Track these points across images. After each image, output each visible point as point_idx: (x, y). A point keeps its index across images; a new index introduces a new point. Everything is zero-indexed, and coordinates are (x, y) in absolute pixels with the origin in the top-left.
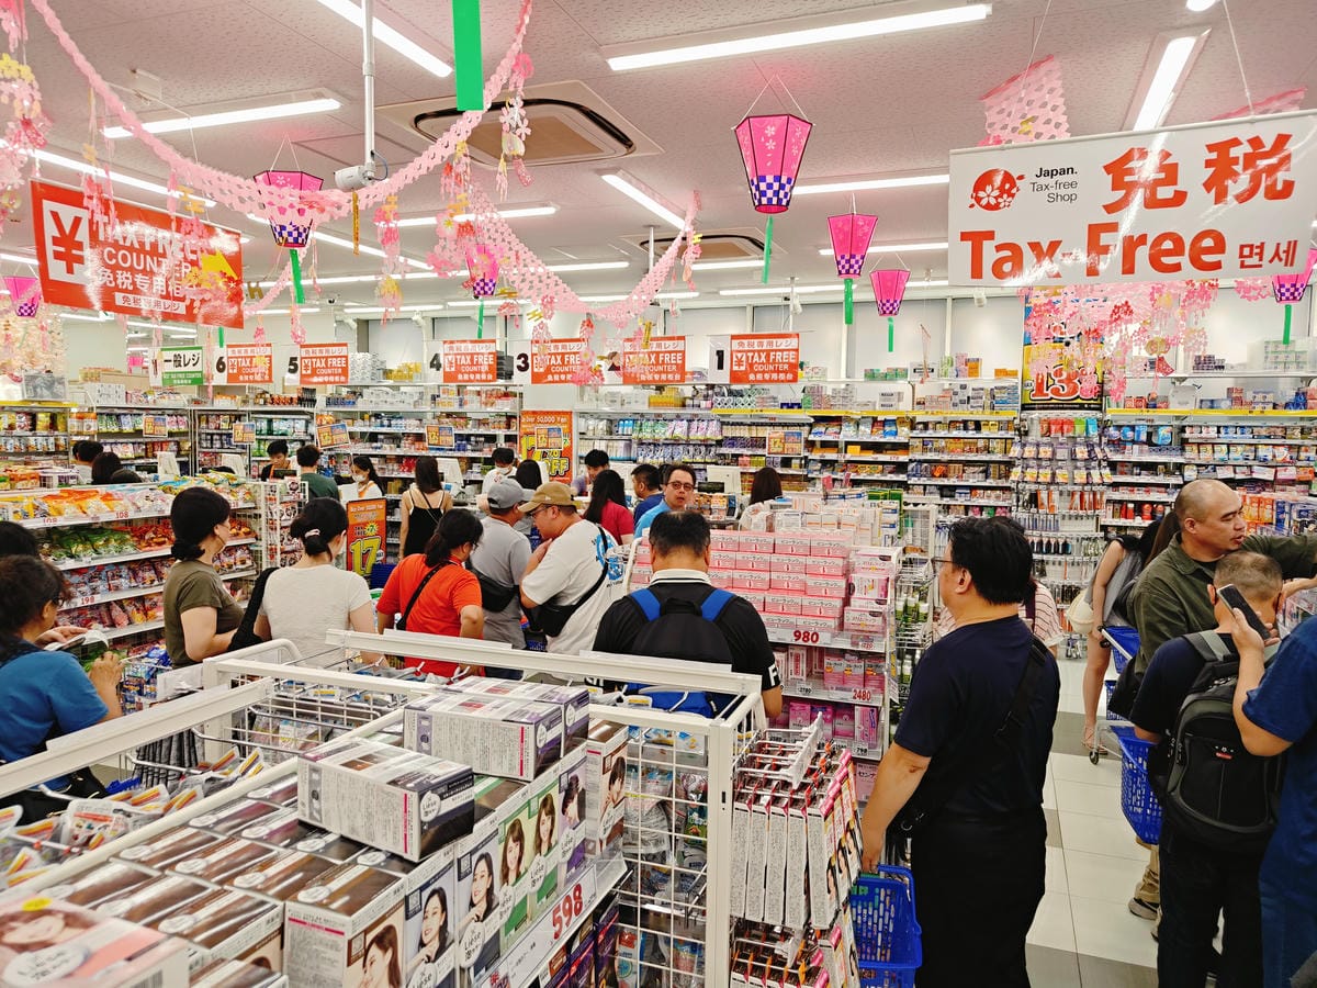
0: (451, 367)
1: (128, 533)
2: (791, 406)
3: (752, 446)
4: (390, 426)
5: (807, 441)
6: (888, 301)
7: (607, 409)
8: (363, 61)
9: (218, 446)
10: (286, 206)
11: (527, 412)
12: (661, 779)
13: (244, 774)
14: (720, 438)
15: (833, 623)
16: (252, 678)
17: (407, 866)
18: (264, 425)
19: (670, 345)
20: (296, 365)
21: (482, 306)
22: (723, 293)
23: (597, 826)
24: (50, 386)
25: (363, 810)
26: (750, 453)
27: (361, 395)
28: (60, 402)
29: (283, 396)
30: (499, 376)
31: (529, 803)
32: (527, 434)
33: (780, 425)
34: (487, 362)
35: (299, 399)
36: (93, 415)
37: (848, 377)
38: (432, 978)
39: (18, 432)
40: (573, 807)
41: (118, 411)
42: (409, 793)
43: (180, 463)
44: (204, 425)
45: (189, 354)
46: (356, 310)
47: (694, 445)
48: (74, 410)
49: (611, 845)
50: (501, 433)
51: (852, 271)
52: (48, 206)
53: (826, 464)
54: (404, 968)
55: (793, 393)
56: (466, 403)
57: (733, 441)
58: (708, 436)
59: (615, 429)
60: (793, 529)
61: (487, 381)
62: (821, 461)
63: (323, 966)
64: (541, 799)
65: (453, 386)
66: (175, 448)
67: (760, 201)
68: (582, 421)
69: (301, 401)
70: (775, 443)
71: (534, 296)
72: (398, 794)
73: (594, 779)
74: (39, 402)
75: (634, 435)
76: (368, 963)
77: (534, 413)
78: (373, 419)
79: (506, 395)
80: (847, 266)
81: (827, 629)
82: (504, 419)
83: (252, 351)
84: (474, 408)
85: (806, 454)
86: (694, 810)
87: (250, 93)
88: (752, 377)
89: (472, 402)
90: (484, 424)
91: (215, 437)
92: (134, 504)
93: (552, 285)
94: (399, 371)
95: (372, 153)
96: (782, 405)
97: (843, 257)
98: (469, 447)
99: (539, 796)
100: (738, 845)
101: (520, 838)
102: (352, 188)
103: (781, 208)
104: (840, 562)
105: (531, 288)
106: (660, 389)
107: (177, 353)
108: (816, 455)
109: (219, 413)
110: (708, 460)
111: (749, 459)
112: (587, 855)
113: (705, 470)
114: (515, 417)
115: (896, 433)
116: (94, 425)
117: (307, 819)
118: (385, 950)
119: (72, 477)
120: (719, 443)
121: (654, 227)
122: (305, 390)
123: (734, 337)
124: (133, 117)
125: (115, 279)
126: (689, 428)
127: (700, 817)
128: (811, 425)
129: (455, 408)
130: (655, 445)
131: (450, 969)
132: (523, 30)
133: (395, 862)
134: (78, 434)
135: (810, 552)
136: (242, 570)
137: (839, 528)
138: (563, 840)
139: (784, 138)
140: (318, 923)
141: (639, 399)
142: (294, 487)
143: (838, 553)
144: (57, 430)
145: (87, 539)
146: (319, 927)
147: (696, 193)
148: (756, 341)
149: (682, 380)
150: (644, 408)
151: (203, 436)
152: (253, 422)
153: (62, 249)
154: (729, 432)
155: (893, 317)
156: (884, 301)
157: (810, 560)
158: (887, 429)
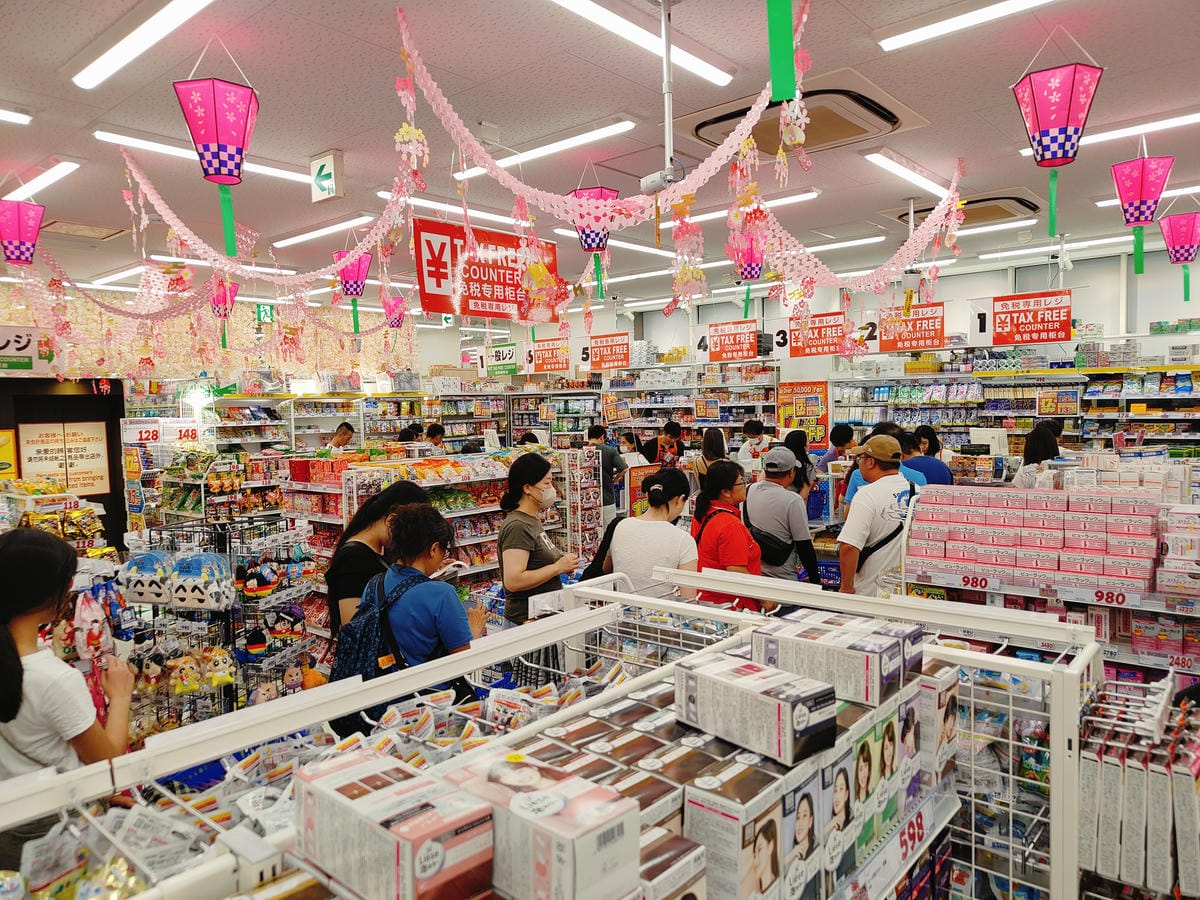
0: (716, 347)
1: (469, 492)
2: (1062, 365)
3: (1018, 408)
4: (662, 402)
5: (1082, 401)
6: (1182, 247)
7: (861, 378)
8: (663, 81)
9: (527, 424)
10: (600, 215)
11: (785, 384)
12: (992, 721)
13: (612, 680)
14: (982, 400)
15: (1142, 585)
16: (601, 603)
17: (782, 769)
18: (562, 405)
19: (928, 312)
20: (587, 354)
21: (749, 289)
22: (982, 257)
23: (932, 758)
24: (409, 382)
25: (738, 715)
26: (1014, 415)
27: (638, 376)
28: (416, 393)
29: (576, 381)
30: (759, 353)
31: (874, 727)
32: (785, 404)
33: (1049, 385)
34: (748, 340)
35: (589, 382)
36: (438, 402)
37: (1128, 332)
38: (804, 874)
39: (388, 417)
40: (910, 737)
41: (455, 398)
42: (782, 703)
43: (500, 438)
44: (516, 407)
45: (506, 350)
46: (633, 305)
47: (953, 409)
48: (426, 399)
49: (946, 779)
50: (759, 404)
51: (1142, 218)
52: (425, 236)
53: (1105, 424)
54: (782, 861)
55: (1066, 351)
56: (728, 379)
57: (996, 404)
58: (969, 399)
59: (870, 396)
60: (1087, 486)
61: (749, 357)
62: (1098, 421)
63: (720, 846)
64: (885, 725)
65: (716, 364)
66: (495, 426)
67: (1042, 156)
68: (837, 390)
69: (590, 384)
70: (1046, 403)
71: (795, 278)
72: (772, 703)
73: (930, 713)
74: (403, 393)
75: (891, 401)
76: (757, 850)
77: (791, 384)
78: (648, 397)
79: (764, 369)
80: (1137, 214)
81: (1136, 590)
82: (763, 391)
83: (553, 344)
84: (735, 382)
85: (1082, 414)
86: (1029, 755)
87: (565, 127)
88: (1017, 337)
89: (734, 377)
90: (744, 397)
91: (525, 416)
92: (474, 470)
93: (812, 267)
94: (670, 354)
95: (671, 159)
96: (1052, 365)
97: (1131, 205)
98: (731, 418)
99: (883, 722)
100: (1087, 795)
101: (868, 760)
102: (654, 191)
103: (1066, 159)
104: (1149, 520)
105: (792, 270)
106: (916, 355)
107: (497, 349)
108: (1093, 415)
109: (527, 397)
110: (968, 423)
111: (1014, 421)
112: (922, 786)
113: (968, 433)
114: (773, 389)
115: (1191, 389)
116: (438, 410)
117: (684, 720)
118: (769, 841)
119: (428, 450)
120: (981, 406)
121: (913, 198)
122: (594, 375)
123: (996, 299)
124: (488, 157)
125: (469, 289)
126: (948, 392)
127: (1037, 762)
128: (1086, 385)
129: (719, 384)
130: (912, 410)
131: (816, 871)
132: (801, 28)
133: (769, 764)
134: (429, 417)
135: (1112, 509)
136: (552, 524)
137: (1141, 485)
138: (902, 768)
139: (1071, 89)
140: (714, 807)
141: (895, 366)
142: (590, 455)
143: (1146, 511)
144: (414, 414)
145: (442, 498)
146: (716, 811)
147: (961, 160)
148: (1021, 301)
149: (942, 344)
150: (899, 374)
151: (516, 416)
152: (553, 403)
153: (433, 269)
154: (992, 394)
155: (1189, 264)
156: (1177, 248)
157: (1111, 519)
158: (1180, 384)
